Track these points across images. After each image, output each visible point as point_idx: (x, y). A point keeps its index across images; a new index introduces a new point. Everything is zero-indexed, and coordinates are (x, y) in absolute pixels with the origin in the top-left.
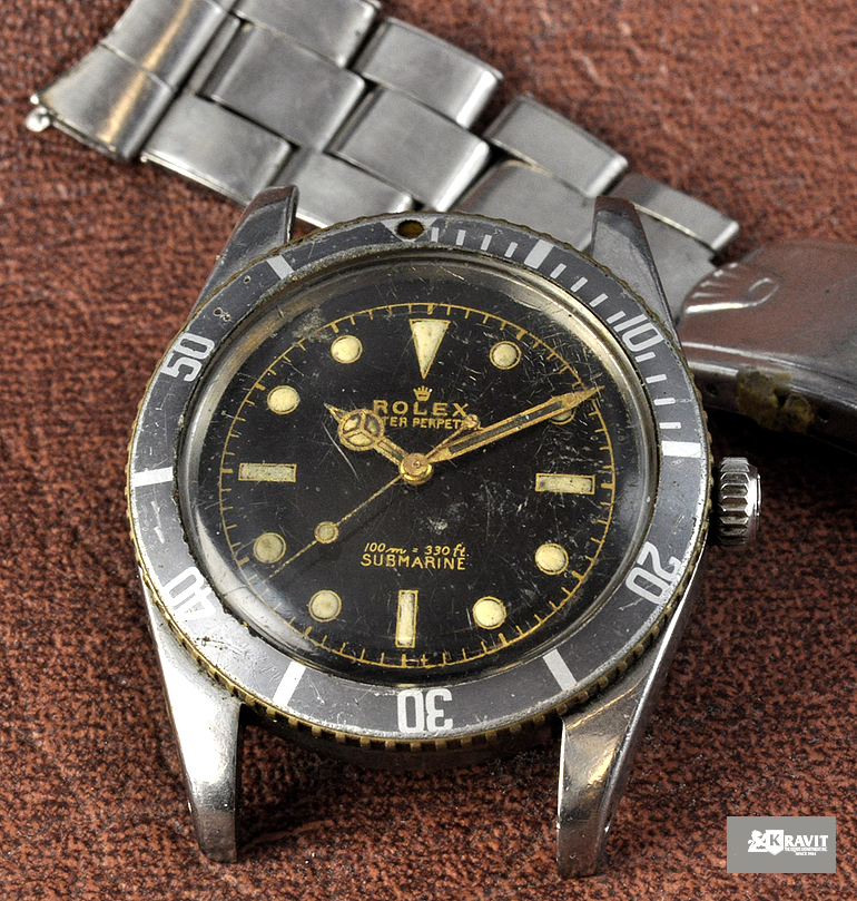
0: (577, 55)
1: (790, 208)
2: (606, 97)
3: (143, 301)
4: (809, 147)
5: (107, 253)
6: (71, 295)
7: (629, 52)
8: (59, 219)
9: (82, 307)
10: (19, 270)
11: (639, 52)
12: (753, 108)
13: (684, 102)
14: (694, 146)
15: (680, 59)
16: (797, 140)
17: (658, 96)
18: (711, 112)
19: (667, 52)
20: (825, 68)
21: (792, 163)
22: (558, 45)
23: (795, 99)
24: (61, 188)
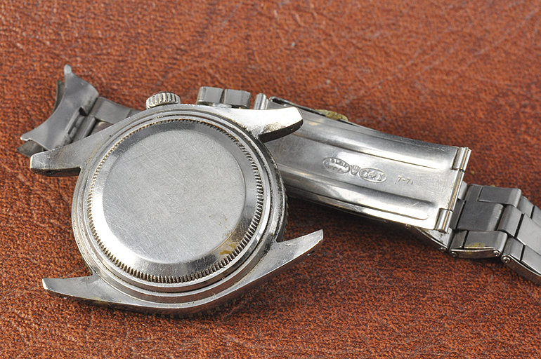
0: (293, 12)
1: (364, 80)
2: (302, 29)
3: (126, 81)
4: (373, 59)
5: (114, 60)
6: (100, 75)
7: (312, 14)
8: (98, 45)
10: (82, 62)
11: (315, 14)
12: (354, 42)
13: (330, 35)
14: (332, 52)
15: (330, 20)
16: (370, 56)
17: (321, 32)
18: (339, 41)
19: (326, 17)
20: (382, 31)
21: (366, 64)
22: (287, 7)
23: (370, 41)
24: (99, 32)
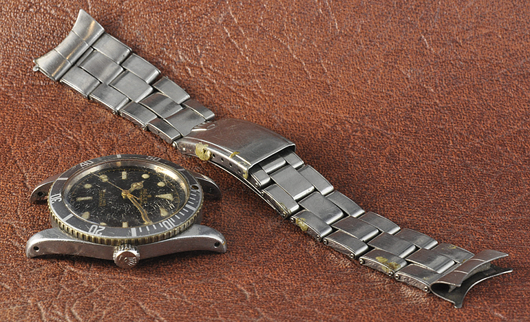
0: (187, 68)
1: (234, 114)
2: (192, 79)
3: (54, 112)
4: (244, 99)
5: (49, 100)
6: (36, 109)
7: (201, 69)
8: (38, 90)
9: (38, 111)
10: (25, 101)
11: (204, 69)
12: (232, 87)
13: (213, 83)
14: (213, 95)
15: (214, 72)
16: (241, 97)
17: (206, 81)
18: (220, 87)
19: (211, 70)
20: (254, 80)
21: (237, 102)
22: (182, 64)
23: (243, 87)
24: (41, 82)
